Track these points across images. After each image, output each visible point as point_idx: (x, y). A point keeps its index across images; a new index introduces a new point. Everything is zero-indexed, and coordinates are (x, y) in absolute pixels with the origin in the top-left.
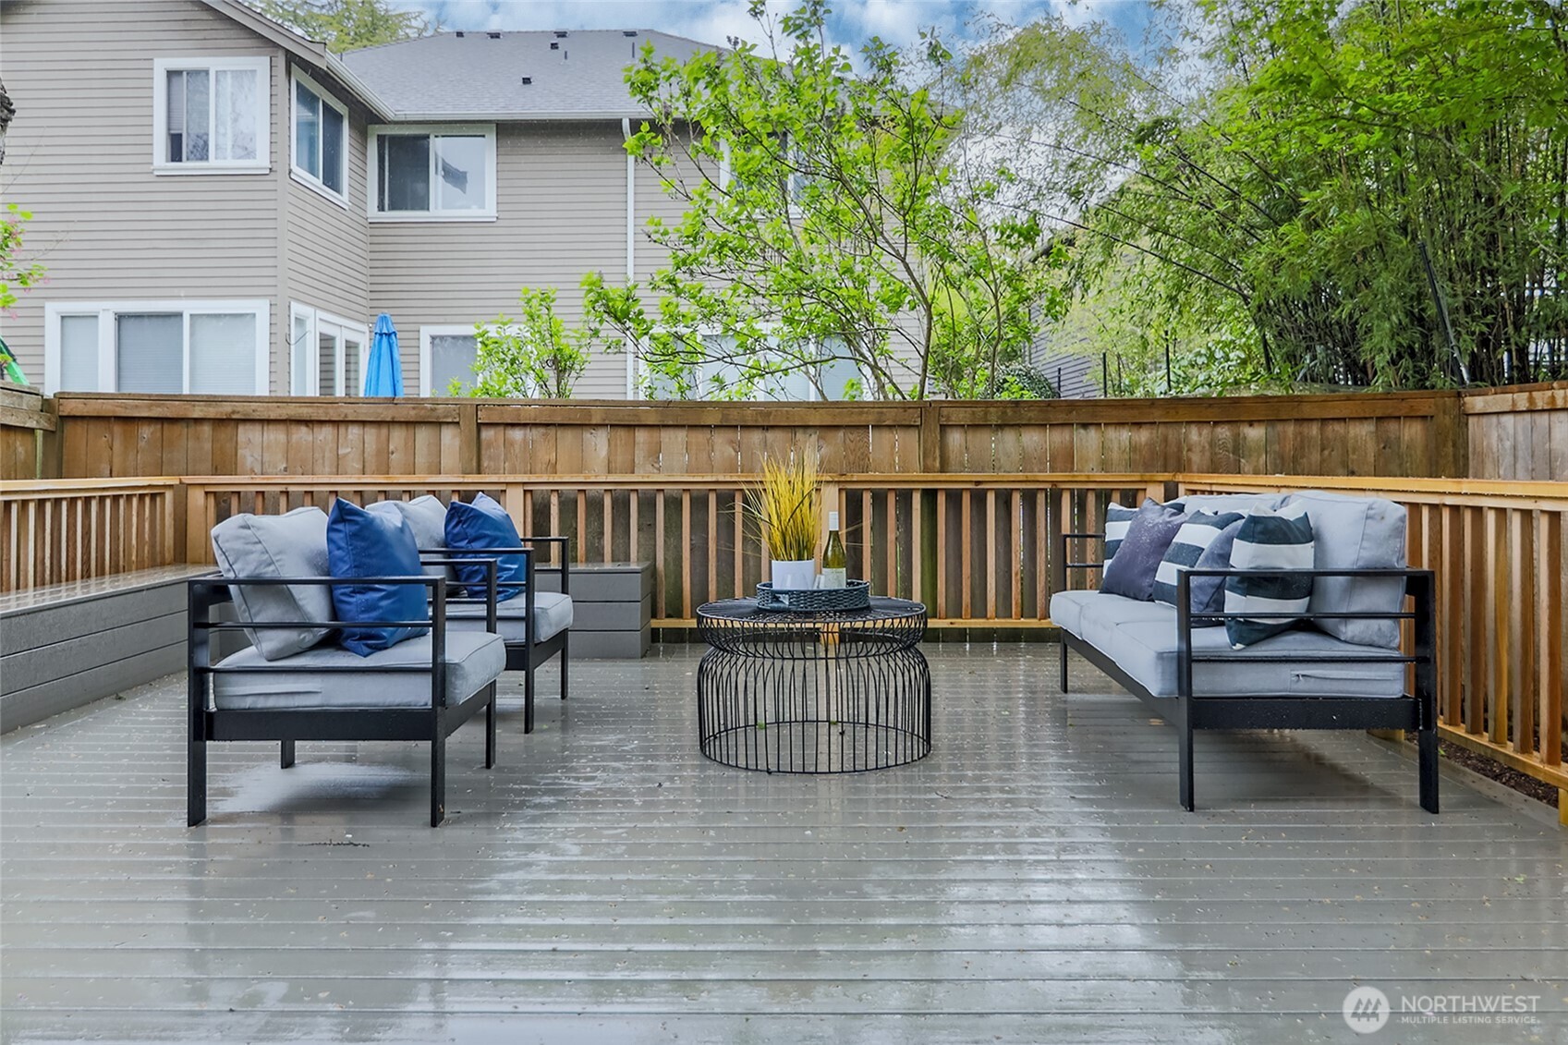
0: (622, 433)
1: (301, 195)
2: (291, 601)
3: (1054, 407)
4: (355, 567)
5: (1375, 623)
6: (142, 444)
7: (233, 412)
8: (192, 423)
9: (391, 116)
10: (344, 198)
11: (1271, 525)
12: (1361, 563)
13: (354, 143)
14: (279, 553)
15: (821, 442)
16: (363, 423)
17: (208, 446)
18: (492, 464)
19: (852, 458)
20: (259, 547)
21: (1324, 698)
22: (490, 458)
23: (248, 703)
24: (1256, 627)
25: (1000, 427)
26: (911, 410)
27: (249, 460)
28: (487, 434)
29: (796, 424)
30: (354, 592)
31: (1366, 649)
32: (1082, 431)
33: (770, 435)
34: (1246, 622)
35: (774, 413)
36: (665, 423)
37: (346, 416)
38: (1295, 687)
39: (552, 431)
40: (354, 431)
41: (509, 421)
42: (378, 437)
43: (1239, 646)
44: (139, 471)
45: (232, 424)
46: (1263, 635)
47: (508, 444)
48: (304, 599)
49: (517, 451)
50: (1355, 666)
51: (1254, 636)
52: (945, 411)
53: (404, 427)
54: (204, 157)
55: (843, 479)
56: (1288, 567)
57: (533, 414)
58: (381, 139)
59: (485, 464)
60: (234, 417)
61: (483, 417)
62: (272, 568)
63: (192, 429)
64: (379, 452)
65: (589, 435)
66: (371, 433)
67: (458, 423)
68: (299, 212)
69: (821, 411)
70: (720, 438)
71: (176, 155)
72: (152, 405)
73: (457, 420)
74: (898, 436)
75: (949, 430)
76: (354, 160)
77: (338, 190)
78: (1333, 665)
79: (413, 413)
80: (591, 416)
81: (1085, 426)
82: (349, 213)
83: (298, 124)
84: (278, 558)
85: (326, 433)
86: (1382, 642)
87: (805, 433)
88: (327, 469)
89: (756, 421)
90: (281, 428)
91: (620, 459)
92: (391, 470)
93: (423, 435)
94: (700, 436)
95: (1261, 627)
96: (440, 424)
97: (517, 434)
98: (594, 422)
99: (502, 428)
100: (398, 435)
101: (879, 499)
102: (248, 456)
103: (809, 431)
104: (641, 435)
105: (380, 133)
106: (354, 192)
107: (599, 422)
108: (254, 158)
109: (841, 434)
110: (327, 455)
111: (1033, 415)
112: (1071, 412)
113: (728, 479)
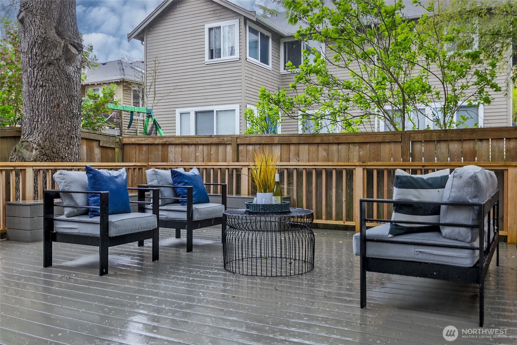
0: (285, 147)
1: (250, 66)
2: (72, 198)
3: (464, 132)
4: (91, 188)
5: (457, 229)
6: (143, 152)
7: (167, 141)
8: (156, 145)
9: (286, 34)
10: (270, 67)
11: (404, 180)
12: (451, 199)
13: (274, 46)
14: (70, 183)
15: (360, 149)
16: (203, 144)
17: (160, 153)
18: (242, 158)
19: (373, 156)
20: (64, 180)
21: (431, 264)
22: (242, 157)
23: (61, 230)
24: (399, 227)
25: (439, 141)
26: (397, 135)
27: (171, 157)
28: (241, 148)
29: (350, 142)
30: (91, 196)
31: (453, 241)
32: (480, 143)
33: (340, 147)
34: (396, 225)
35: (341, 138)
36: (300, 142)
37: (198, 142)
38: (416, 257)
39: (262, 146)
40: (201, 147)
41: (247, 143)
42: (208, 149)
43: (390, 236)
44: (143, 161)
45: (167, 145)
46: (402, 231)
47: (247, 151)
48: (76, 198)
49: (250, 154)
50: (446, 249)
51: (398, 232)
52: (412, 135)
53: (215, 145)
54: (220, 57)
55: (364, 164)
56: (415, 200)
57: (255, 141)
58: (285, 43)
59: (240, 158)
60: (167, 143)
61: (239, 141)
62: (67, 187)
63: (157, 147)
64: (208, 155)
65: (274, 148)
66: (205, 148)
67: (231, 144)
68: (250, 73)
69: (359, 136)
70: (321, 148)
71: (212, 57)
72: (145, 140)
73: (231, 143)
74: (393, 146)
75: (415, 143)
76: (274, 52)
77: (267, 64)
78: (436, 248)
79: (217, 140)
80: (274, 140)
81: (481, 140)
82: (272, 72)
83: (249, 43)
84: (69, 184)
85: (192, 148)
86: (460, 238)
87: (354, 146)
88: (193, 161)
89: (334, 141)
90: (180, 146)
91: (285, 157)
92: (211, 161)
93: (221, 148)
94: (313, 148)
95: (401, 228)
96: (226, 144)
97: (250, 148)
98: (275, 143)
99: (245, 145)
100: (213, 148)
101: (380, 173)
102: (171, 156)
103: (355, 145)
104: (292, 148)
105: (285, 41)
106: (274, 64)
107: (277, 143)
108: (235, 55)
109: (368, 146)
110: (193, 156)
111: (454, 136)
112: (473, 134)
113: (321, 164)
